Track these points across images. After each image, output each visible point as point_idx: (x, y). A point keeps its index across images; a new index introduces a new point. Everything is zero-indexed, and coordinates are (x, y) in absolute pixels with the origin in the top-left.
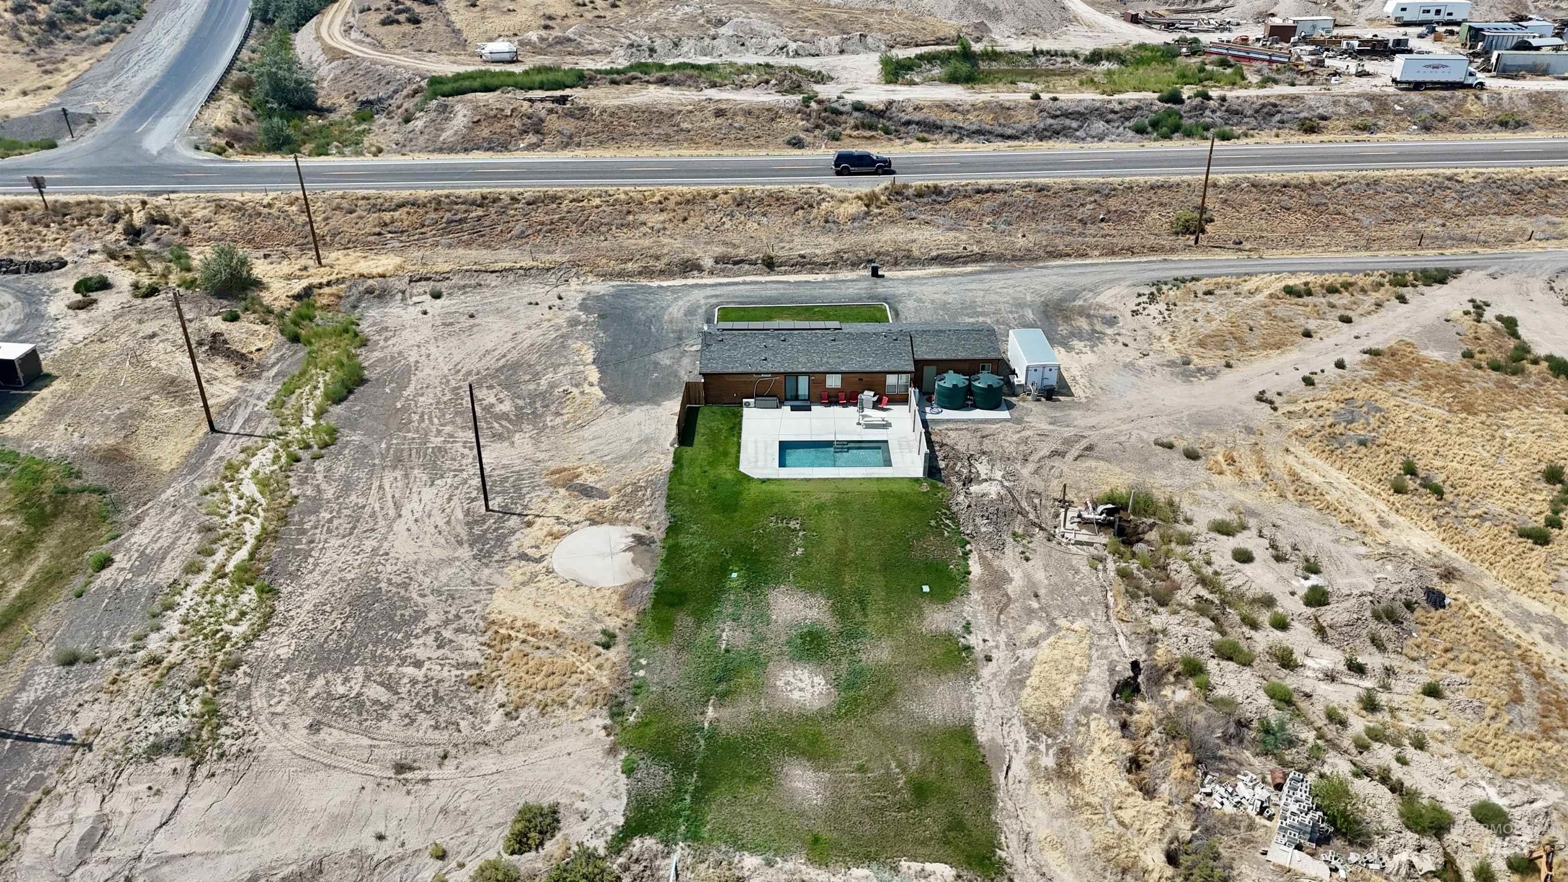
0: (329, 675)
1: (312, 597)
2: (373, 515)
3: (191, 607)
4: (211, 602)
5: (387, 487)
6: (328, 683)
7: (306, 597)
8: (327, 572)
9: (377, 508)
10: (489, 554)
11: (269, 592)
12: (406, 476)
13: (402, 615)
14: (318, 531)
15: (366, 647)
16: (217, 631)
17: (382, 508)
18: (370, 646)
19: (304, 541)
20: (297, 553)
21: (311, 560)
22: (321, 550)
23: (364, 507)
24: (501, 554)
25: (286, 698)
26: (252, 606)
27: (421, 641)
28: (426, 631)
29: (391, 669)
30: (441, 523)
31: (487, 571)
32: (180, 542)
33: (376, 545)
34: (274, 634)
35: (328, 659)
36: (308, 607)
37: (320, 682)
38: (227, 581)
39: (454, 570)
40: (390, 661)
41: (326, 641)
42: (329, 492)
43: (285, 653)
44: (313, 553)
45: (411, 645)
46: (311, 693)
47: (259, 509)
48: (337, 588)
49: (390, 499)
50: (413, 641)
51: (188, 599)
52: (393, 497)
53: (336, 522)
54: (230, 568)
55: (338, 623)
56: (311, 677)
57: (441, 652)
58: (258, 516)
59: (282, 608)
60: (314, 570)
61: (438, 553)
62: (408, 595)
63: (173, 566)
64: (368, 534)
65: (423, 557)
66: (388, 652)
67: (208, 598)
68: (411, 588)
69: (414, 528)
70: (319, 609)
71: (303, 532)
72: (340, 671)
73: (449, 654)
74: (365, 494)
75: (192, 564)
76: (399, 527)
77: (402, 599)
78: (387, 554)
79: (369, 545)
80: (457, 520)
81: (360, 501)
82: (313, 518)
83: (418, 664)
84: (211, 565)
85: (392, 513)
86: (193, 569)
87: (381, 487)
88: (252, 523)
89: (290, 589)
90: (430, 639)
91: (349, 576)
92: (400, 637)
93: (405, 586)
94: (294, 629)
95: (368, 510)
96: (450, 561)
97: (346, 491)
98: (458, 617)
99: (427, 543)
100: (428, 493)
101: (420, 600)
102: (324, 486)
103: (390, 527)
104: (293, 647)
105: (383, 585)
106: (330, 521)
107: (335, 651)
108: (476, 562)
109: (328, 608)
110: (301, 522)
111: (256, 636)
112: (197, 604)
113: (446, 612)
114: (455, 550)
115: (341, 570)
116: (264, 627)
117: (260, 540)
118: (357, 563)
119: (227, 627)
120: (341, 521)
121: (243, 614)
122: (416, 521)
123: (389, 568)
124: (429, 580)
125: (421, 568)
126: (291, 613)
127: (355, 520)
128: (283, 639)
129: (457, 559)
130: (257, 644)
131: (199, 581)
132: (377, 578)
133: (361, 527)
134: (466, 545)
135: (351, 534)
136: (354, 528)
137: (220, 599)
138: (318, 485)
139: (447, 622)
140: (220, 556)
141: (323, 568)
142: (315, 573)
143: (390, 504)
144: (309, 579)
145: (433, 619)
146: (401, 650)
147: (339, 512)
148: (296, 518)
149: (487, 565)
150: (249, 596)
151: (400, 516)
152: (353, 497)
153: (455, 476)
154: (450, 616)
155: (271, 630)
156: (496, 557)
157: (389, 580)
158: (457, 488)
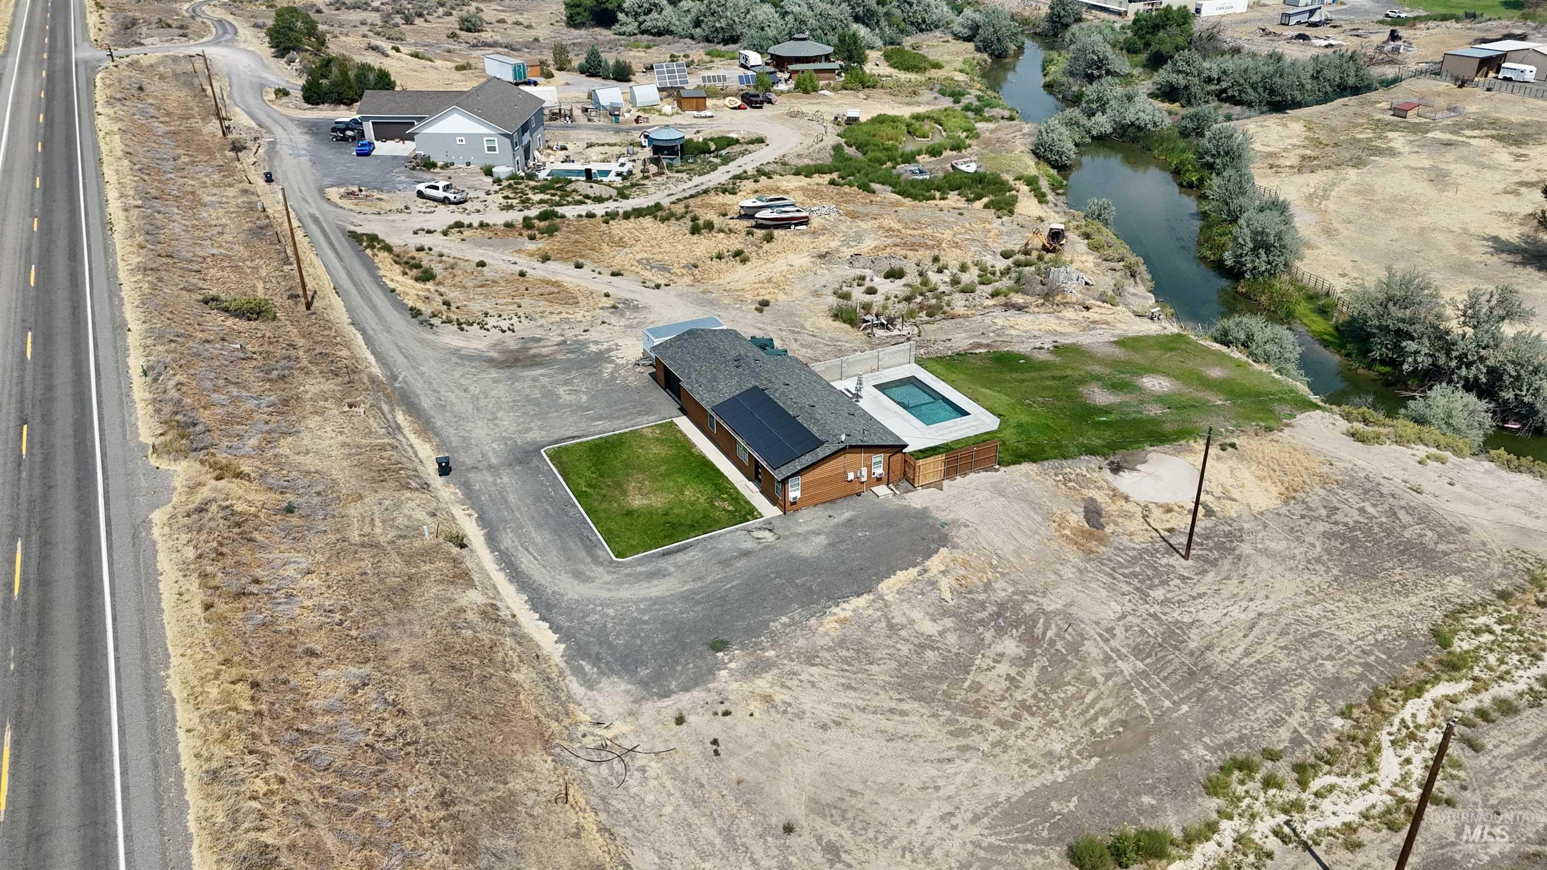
0: (1432, 546)
1: (1403, 606)
2: (1284, 633)
3: (1525, 669)
4: (1502, 662)
5: (1240, 650)
6: (1436, 543)
7: (1409, 609)
8: (1373, 616)
9: (1274, 635)
10: (1228, 535)
11: (1440, 638)
12: (1209, 648)
13: (1342, 544)
14: (1351, 657)
15: (1389, 544)
16: (1508, 631)
17: (1269, 633)
18: (1386, 542)
19: (1372, 658)
20: (1388, 652)
21: (1380, 637)
22: (1362, 639)
23: (1282, 648)
24: (1221, 527)
25: (1474, 555)
26: (1463, 633)
27: (1346, 520)
28: (1336, 523)
29: (1384, 520)
30: (1235, 581)
31: (1246, 526)
32: (1511, 750)
33: (1308, 606)
34: (1458, 597)
35: (1424, 556)
36: (1414, 600)
37: (1441, 547)
38: (1476, 671)
39: (1268, 543)
40: (1381, 525)
41: (1417, 567)
42: (1302, 691)
43: (1458, 580)
44: (1373, 642)
45: (1356, 522)
46: (1453, 547)
47: (1394, 729)
48: (1377, 597)
49: (1251, 637)
50: (1351, 524)
51: (1525, 679)
52: (1245, 636)
53: (1326, 652)
54: (1465, 685)
55: (1398, 570)
56: (1446, 554)
57: (1338, 506)
58: (1403, 721)
59: (1437, 613)
60: (1385, 626)
61: (1265, 563)
62: (1323, 553)
63: (1528, 726)
64: (1305, 620)
65: (1279, 569)
66: (1376, 530)
67: (1503, 668)
68: (1315, 555)
69: (1261, 594)
70: (1405, 591)
71: (1367, 666)
72: (1421, 543)
73: (1335, 501)
74: (1270, 659)
75: (1505, 713)
76: (1271, 606)
77: (1329, 553)
78: (1307, 593)
79: (1315, 611)
80: (1218, 574)
81: (1281, 656)
82: (1345, 674)
83: (1362, 510)
84: (1486, 698)
85: (1264, 623)
86: (1507, 708)
87: (1247, 653)
88: (1414, 716)
89: (1419, 626)
90: (1339, 517)
91: (1358, 599)
92: (1358, 533)
93: (1318, 560)
94: (1438, 590)
95: (1282, 642)
96: (1266, 552)
97: (1284, 677)
98: (1303, 517)
99: (1264, 576)
100: (1208, 617)
101: (1318, 544)
102: (1301, 703)
103: (1279, 613)
104: (1448, 579)
105: (1335, 572)
106: (1330, 658)
107: (1415, 557)
108: (1245, 537)
109: (1397, 586)
110: (1361, 677)
111: (1474, 606)
112: (1517, 668)
113: (1308, 524)
114: (1248, 556)
115: (1359, 609)
116: (1463, 609)
117: (1418, 690)
118: (1340, 604)
119: (1498, 629)
120: (1319, 650)
121: (1477, 632)
122: (1251, 600)
123: (1317, 580)
124: (1296, 551)
125: (1292, 563)
126: (1432, 604)
127: (1304, 641)
128: (1451, 589)
129: (1256, 549)
130: (1477, 598)
131: (1505, 690)
132: (1335, 580)
133: (1303, 630)
134: (1237, 552)
135: (1321, 632)
136: (1313, 635)
137: (1492, 659)
138: (1307, 709)
139: (1317, 519)
140: (1470, 703)
141: (1374, 623)
142: (1385, 622)
143: (1256, 631)
144: (1394, 622)
145: (1321, 527)
146: (1366, 524)
147: (1314, 660)
148: (1364, 685)
149: (1241, 530)
150: (1462, 644)
151: (1260, 614)
152: (1285, 664)
153: (1165, 614)
154: (1308, 520)
155: (1459, 601)
156: (1227, 528)
157: (1326, 572)
158: (1180, 602)
